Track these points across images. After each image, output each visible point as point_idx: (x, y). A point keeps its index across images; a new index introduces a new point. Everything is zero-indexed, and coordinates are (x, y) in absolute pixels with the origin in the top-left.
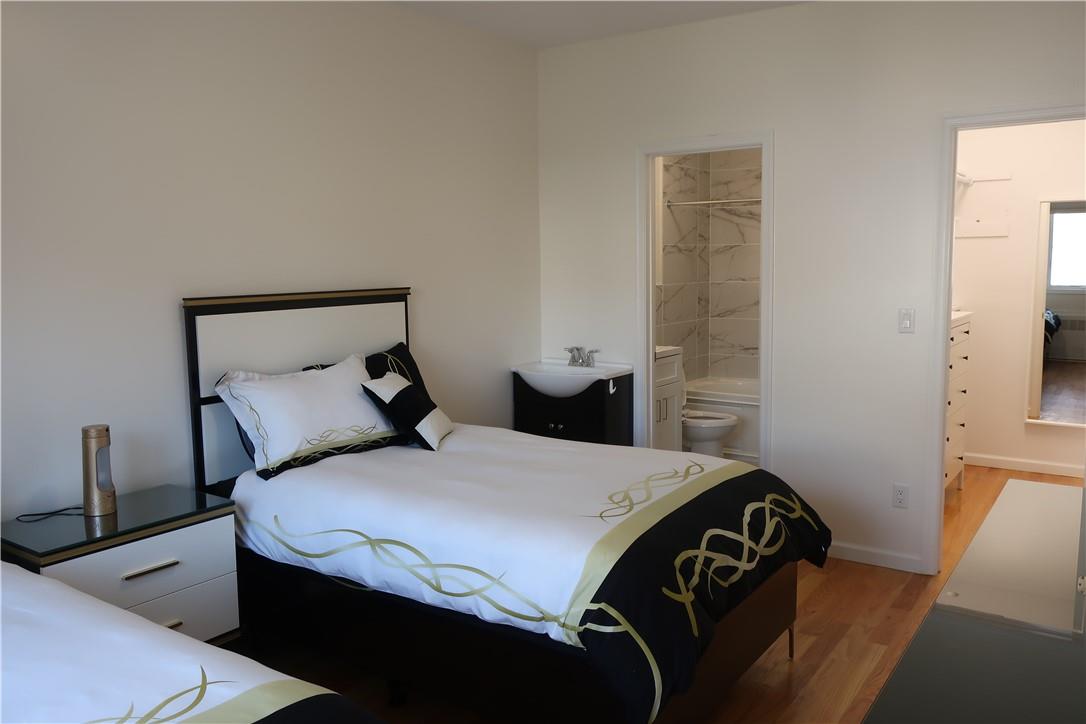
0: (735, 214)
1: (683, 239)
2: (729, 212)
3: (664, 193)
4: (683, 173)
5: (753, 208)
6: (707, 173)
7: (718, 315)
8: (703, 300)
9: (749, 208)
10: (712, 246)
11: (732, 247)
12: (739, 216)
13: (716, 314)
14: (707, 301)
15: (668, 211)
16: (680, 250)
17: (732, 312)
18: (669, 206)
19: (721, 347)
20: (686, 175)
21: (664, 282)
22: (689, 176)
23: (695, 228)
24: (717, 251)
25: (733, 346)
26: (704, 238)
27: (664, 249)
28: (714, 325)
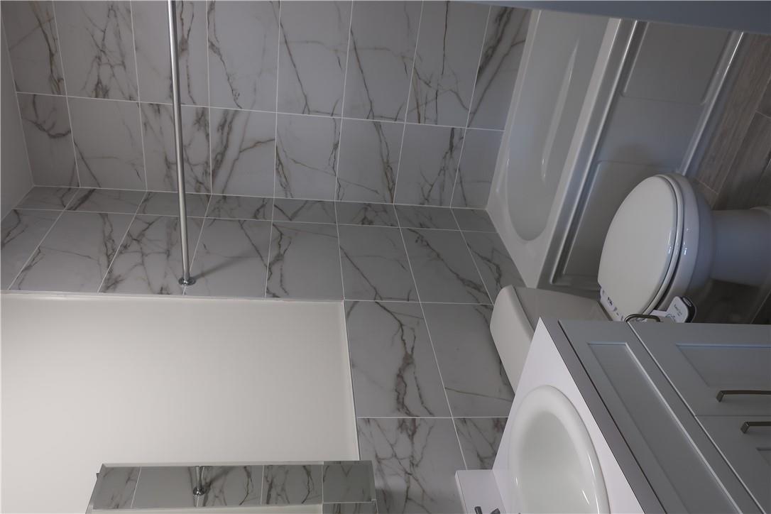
0: (223, 154)
1: (258, 251)
2: (218, 163)
3: (161, 293)
4: (135, 246)
5: (214, 120)
6: (149, 197)
7: (391, 190)
8: (367, 215)
9: (212, 128)
10: (276, 194)
11: (280, 163)
12: (226, 147)
13: (387, 193)
14: (366, 207)
15: (200, 282)
16: (279, 258)
17: (388, 168)
18: (191, 281)
19: (442, 187)
20: (138, 241)
21: (339, 298)
22: (142, 234)
23: (241, 224)
24: (285, 186)
25: (443, 169)
26: (260, 208)
27: (275, 296)
28: (406, 197)
